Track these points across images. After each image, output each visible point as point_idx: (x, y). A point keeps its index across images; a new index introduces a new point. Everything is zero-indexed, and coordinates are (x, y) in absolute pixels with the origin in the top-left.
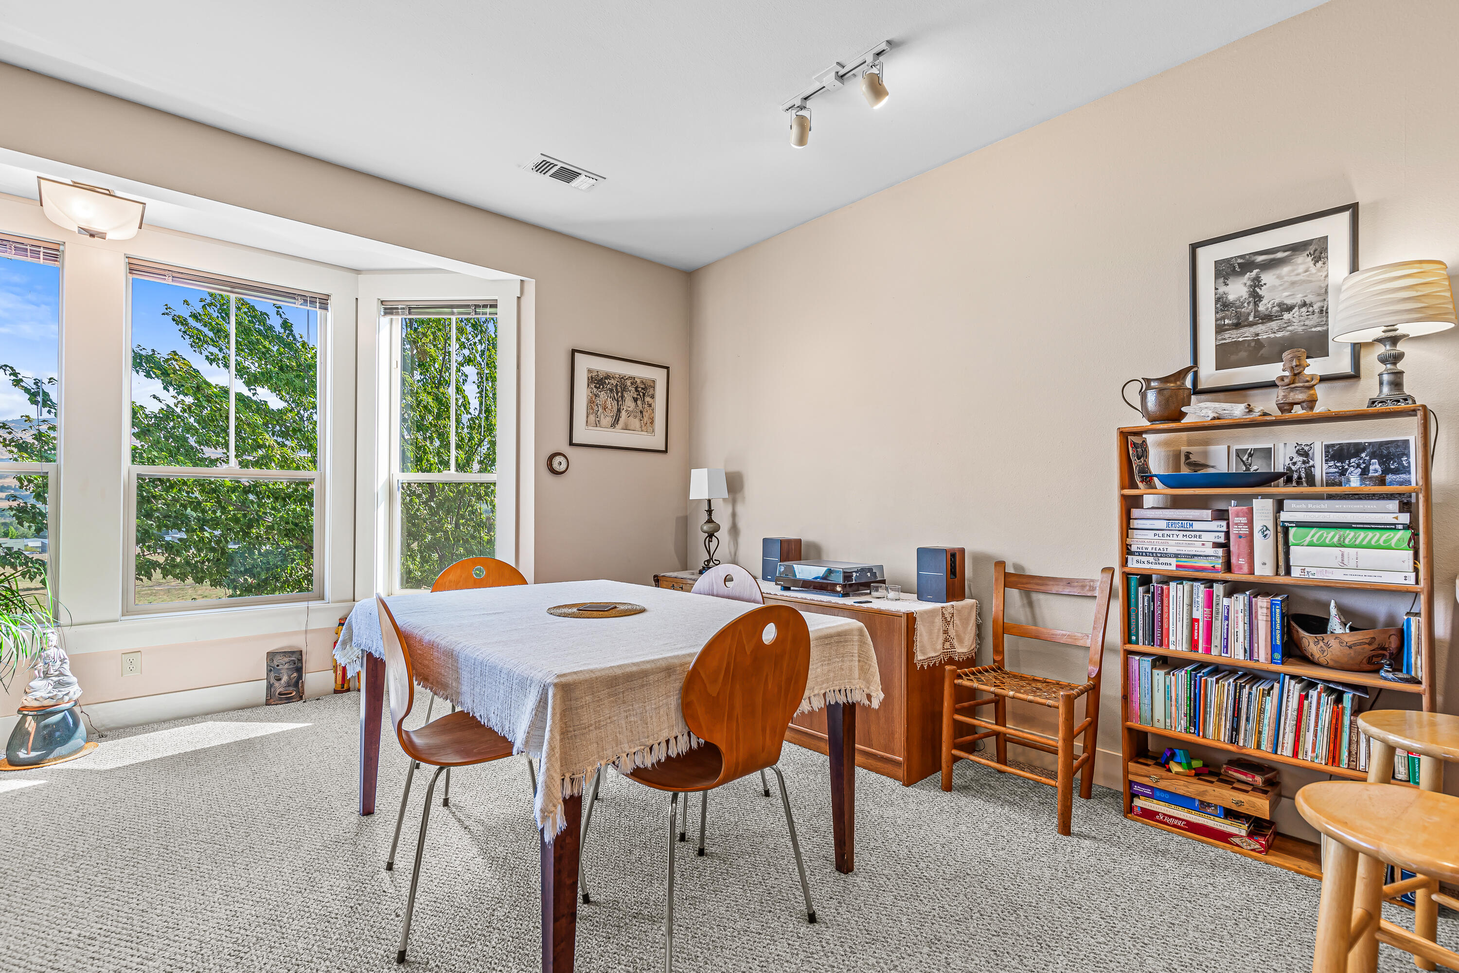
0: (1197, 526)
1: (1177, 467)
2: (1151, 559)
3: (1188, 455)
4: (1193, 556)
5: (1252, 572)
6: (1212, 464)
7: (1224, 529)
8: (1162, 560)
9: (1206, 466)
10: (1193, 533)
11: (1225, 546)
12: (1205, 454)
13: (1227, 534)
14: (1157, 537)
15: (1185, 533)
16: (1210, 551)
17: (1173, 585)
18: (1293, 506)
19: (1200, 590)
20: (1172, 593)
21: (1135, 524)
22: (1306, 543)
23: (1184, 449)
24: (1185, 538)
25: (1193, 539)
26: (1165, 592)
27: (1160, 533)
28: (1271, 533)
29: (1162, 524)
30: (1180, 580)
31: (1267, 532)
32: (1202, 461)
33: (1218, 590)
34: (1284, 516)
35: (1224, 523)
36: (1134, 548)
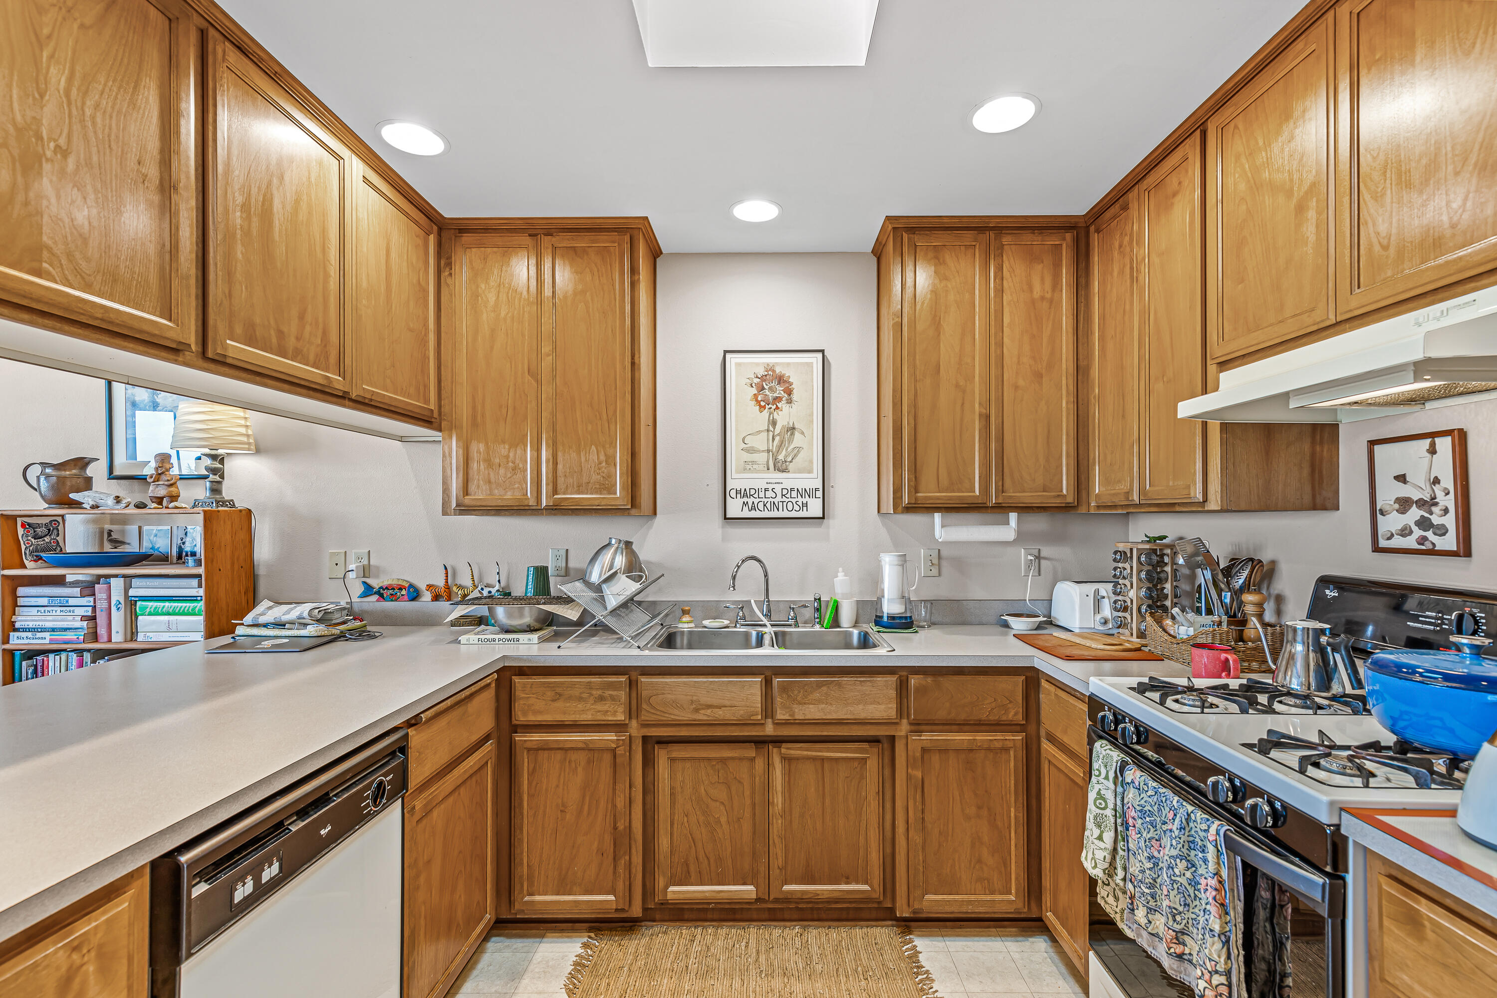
0: (72, 602)
1: (101, 544)
2: (29, 634)
3: (110, 533)
4: (66, 629)
5: (110, 640)
6: (128, 542)
7: (92, 604)
8: (39, 635)
9: (123, 543)
10: (68, 609)
11: (93, 618)
12: (123, 532)
13: (94, 608)
14: (39, 614)
15: (62, 609)
16: (78, 624)
17: (51, 656)
18: (138, 583)
19: (74, 657)
20: (51, 664)
21: (21, 601)
22: (147, 613)
23: (107, 527)
24: (62, 614)
25: (68, 614)
26: (46, 663)
27: (42, 609)
28: (122, 606)
29: (44, 601)
30: (57, 651)
31: (120, 605)
32: (121, 539)
33: (87, 657)
34: (132, 592)
35: (91, 599)
36: (17, 625)
